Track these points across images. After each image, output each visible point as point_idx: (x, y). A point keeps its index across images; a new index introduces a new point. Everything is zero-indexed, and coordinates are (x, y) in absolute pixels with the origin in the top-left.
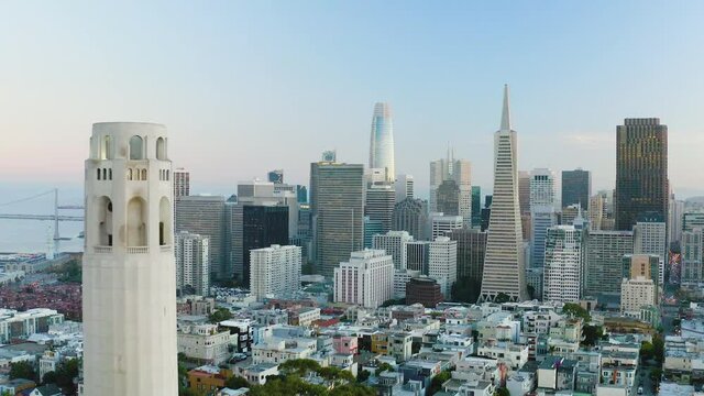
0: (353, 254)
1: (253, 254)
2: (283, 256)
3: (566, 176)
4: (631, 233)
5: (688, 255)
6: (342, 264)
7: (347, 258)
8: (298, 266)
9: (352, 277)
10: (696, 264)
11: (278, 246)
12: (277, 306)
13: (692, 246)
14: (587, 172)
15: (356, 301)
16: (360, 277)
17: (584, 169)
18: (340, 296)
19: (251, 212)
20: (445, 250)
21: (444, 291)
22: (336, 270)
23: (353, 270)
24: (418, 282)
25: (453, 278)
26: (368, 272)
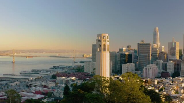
0: (147, 65)
1: (123, 65)
2: (130, 67)
6: (145, 68)
8: (134, 68)
9: (147, 71)
11: (129, 63)
16: (149, 71)
18: (144, 75)
19: (123, 55)
20: (171, 65)
21: (170, 74)
22: (143, 69)
23: (147, 69)
24: (164, 73)
25: (173, 71)
26: (151, 70)
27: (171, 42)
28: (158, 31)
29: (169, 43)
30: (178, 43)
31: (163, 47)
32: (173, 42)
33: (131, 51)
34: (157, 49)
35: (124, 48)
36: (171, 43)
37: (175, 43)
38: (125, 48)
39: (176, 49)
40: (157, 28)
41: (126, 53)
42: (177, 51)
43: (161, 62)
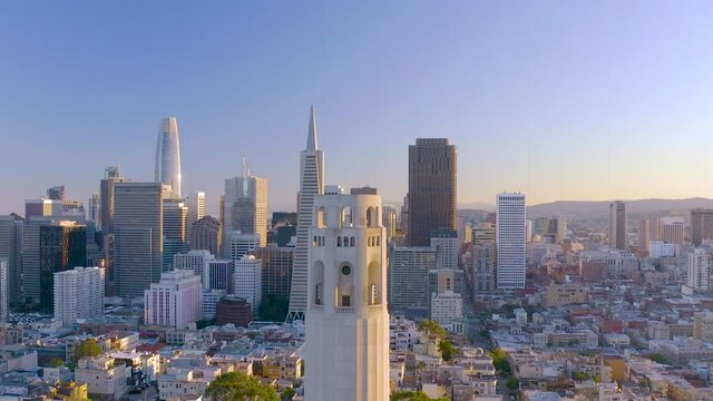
0: (163, 276)
1: (57, 276)
2: (87, 282)
5: (479, 269)
6: (152, 286)
7: (157, 279)
8: (102, 289)
9: (164, 298)
10: (488, 278)
11: (81, 268)
12: (89, 331)
13: (483, 260)
15: (168, 321)
16: (172, 298)
19: (49, 233)
20: (251, 269)
22: (146, 292)
23: (164, 291)
24: (229, 302)
25: (259, 297)
26: (179, 293)
27: (236, 178)
29: (227, 182)
30: (266, 181)
31: (201, 195)
32: (243, 179)
33: (75, 212)
34: (181, 205)
35: (44, 202)
36: (238, 182)
37: (252, 183)
38: (50, 202)
39: (258, 205)
40: (174, 123)
41: (63, 224)
42: (258, 212)
43: (208, 257)
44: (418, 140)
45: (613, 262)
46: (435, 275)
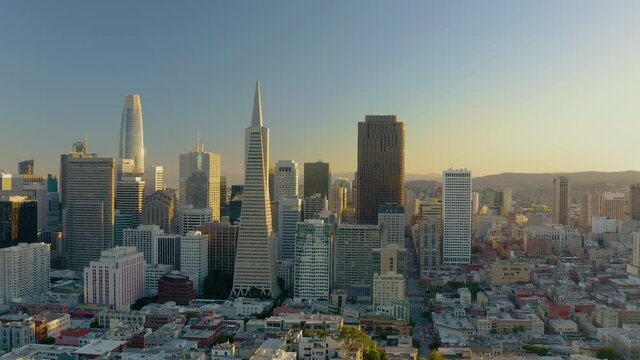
0: (103, 253)
3: (308, 168)
4: (377, 227)
5: (426, 244)
6: (92, 263)
7: (97, 257)
9: (103, 277)
10: (434, 253)
11: (25, 244)
13: (430, 235)
14: (327, 164)
15: (107, 300)
16: (111, 276)
17: (325, 162)
20: (196, 245)
21: (196, 286)
22: (86, 270)
23: (104, 269)
24: (171, 280)
25: (205, 272)
26: (118, 272)
27: (191, 154)
28: (138, 110)
29: (182, 157)
30: (219, 156)
31: (159, 169)
32: (196, 154)
33: (36, 186)
34: (138, 179)
35: (4, 176)
36: (193, 157)
37: (206, 158)
38: (10, 176)
39: (211, 179)
40: (137, 99)
41: (12, 199)
42: (211, 186)
43: (157, 232)
44: (368, 117)
45: (556, 237)
46: (378, 254)
